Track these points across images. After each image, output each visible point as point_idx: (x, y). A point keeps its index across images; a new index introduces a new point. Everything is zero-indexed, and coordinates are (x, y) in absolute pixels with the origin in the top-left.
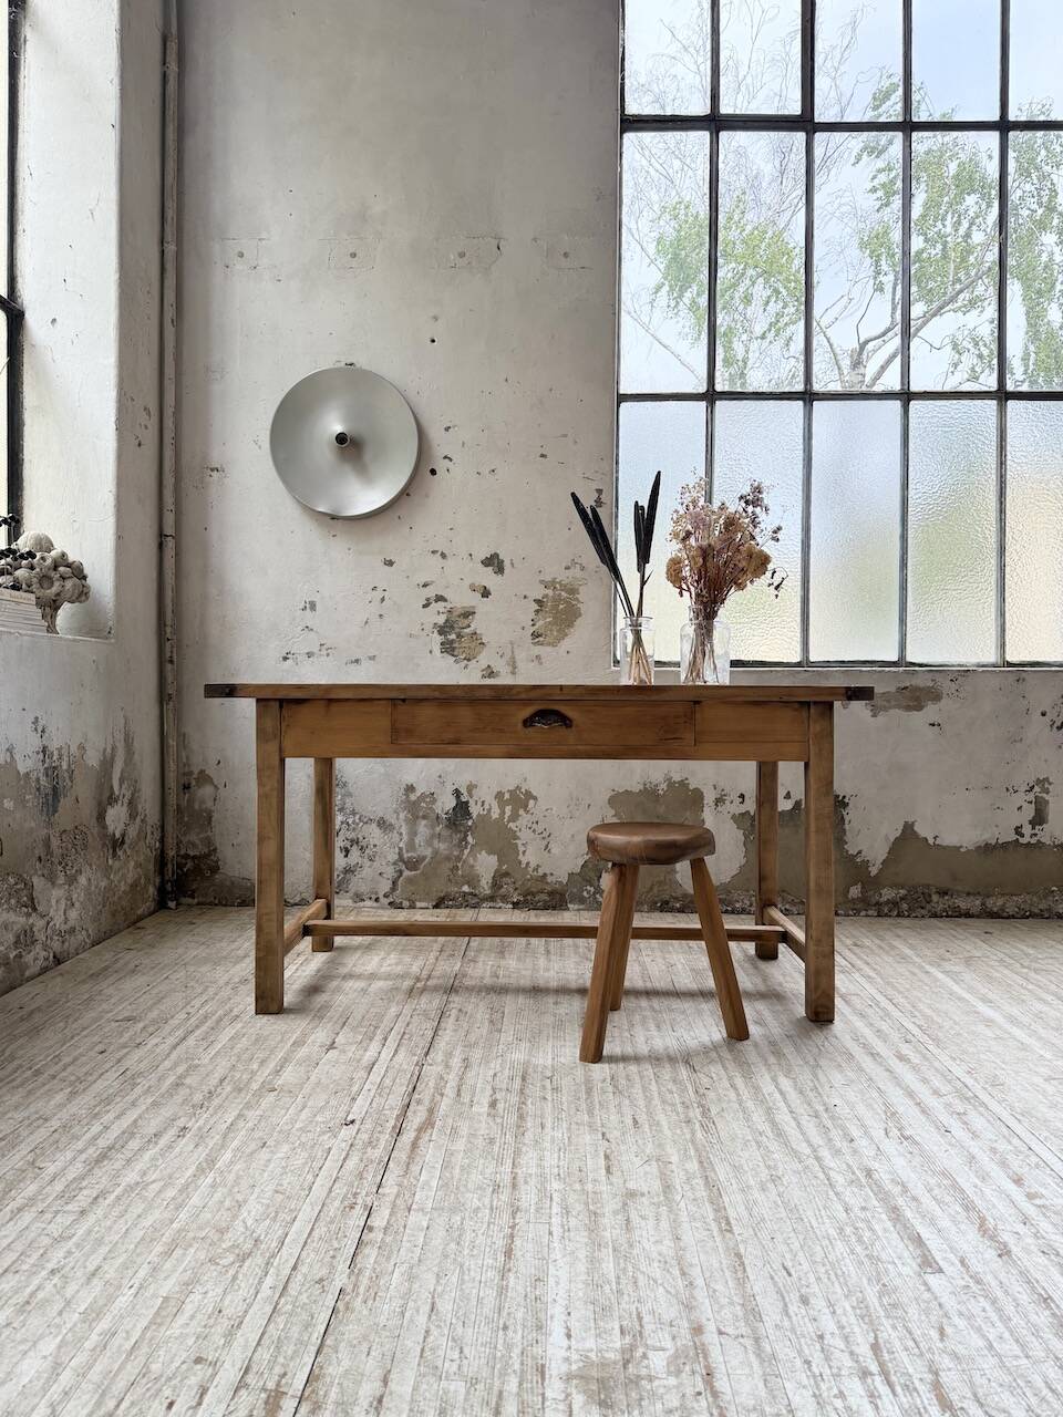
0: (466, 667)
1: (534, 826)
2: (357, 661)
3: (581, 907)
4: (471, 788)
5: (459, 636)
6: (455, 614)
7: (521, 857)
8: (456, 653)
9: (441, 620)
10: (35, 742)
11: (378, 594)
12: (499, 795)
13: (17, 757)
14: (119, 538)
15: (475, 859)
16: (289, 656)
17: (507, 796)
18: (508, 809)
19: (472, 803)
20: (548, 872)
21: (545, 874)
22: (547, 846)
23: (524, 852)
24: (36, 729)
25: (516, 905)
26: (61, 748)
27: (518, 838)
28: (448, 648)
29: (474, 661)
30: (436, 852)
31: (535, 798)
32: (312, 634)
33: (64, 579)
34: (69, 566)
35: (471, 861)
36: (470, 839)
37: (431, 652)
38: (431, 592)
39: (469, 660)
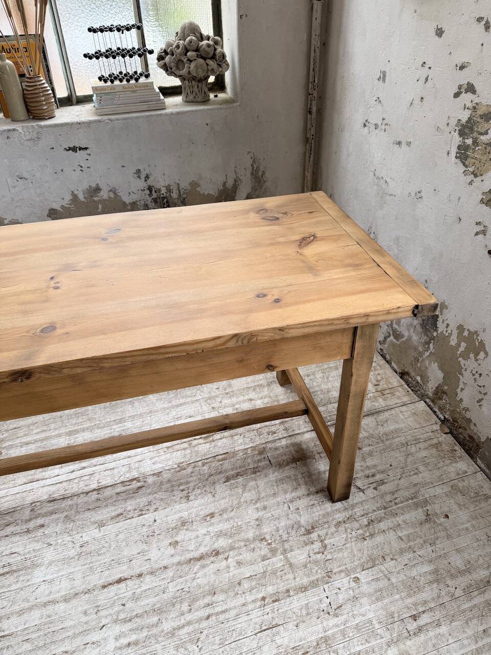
0: (471, 183)
1: (477, 376)
2: (399, 143)
3: (487, 471)
4: (444, 306)
5: (475, 142)
6: (480, 112)
7: (459, 390)
8: (467, 163)
9: (465, 116)
10: (142, 184)
11: (425, 72)
12: (461, 328)
13: (121, 194)
14: (240, 17)
15: (430, 364)
16: (367, 124)
17: (466, 333)
18: (463, 345)
19: (440, 319)
20: (473, 420)
21: (469, 421)
22: (480, 401)
23: (462, 390)
24: (139, 177)
25: (444, 421)
26: (169, 186)
27: (462, 375)
28: (463, 154)
29: (479, 179)
30: (410, 338)
31: (486, 354)
32: (379, 107)
33: (191, 61)
34: (197, 50)
35: (427, 362)
36: (431, 346)
37: (448, 153)
38: (464, 78)
39: (476, 176)
